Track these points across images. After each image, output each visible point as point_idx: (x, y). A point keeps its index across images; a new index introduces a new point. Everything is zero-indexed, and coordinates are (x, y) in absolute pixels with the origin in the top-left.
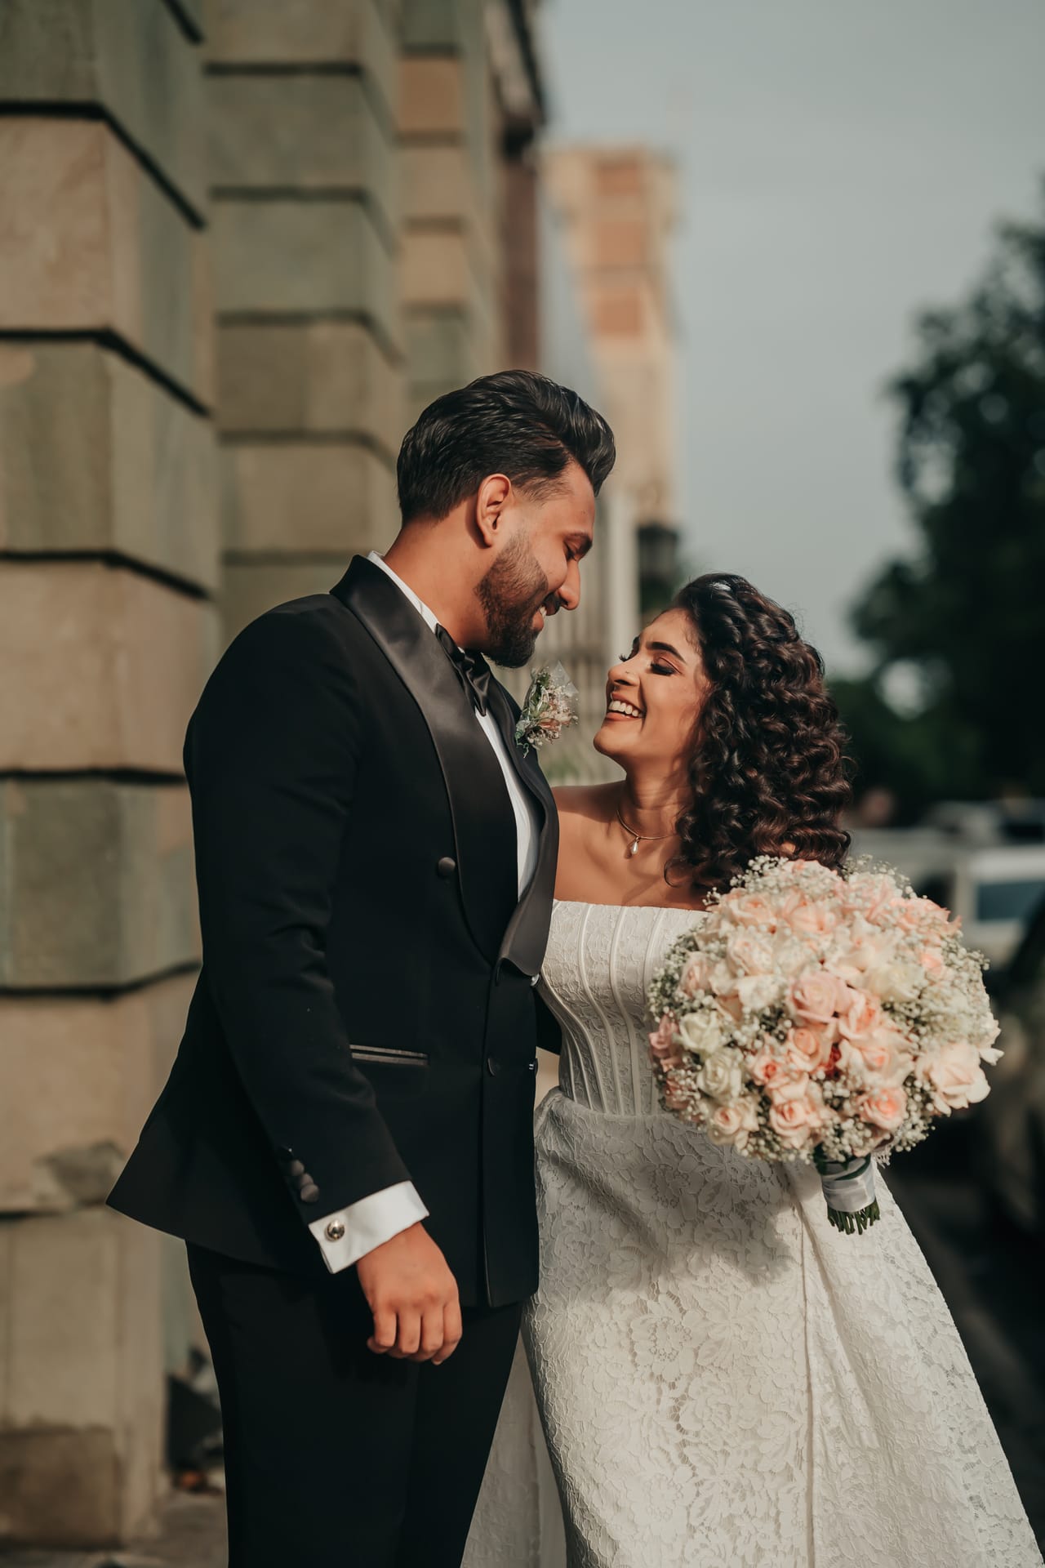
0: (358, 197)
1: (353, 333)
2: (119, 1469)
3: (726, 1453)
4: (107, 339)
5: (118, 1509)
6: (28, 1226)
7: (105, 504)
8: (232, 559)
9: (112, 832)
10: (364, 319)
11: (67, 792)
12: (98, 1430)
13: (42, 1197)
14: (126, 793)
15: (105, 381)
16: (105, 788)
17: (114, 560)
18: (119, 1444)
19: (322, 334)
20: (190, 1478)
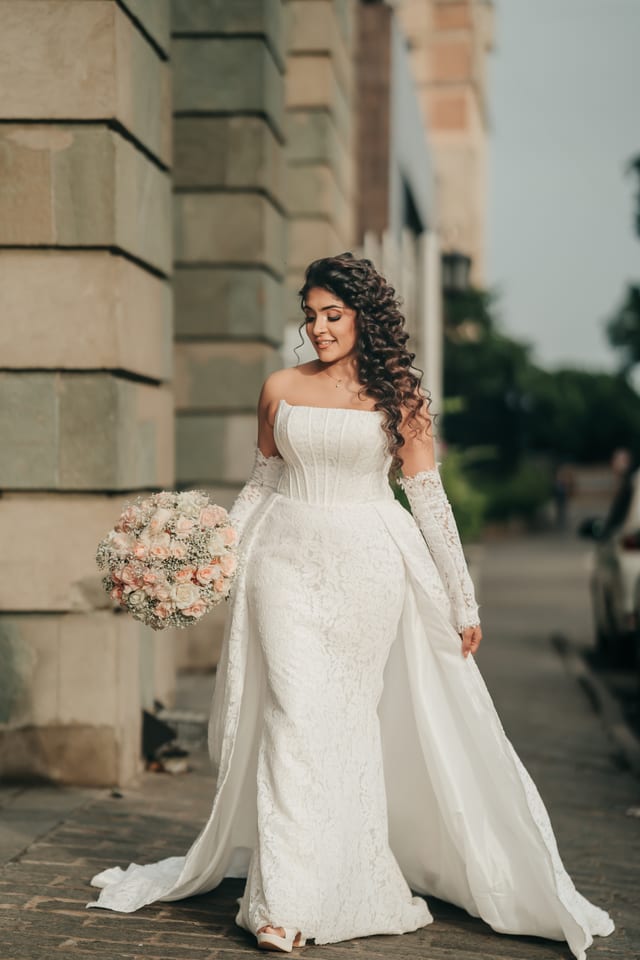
0: (261, 37)
1: (256, 123)
2: (117, 749)
3: (344, 651)
4: (114, 125)
5: (117, 769)
6: (67, 618)
7: (111, 218)
8: (179, 265)
9: (113, 404)
10: (262, 115)
11: (88, 381)
12: (105, 728)
13: (75, 604)
14: (121, 383)
15: (113, 148)
16: (110, 379)
17: (116, 251)
18: (118, 734)
19: (236, 123)
20: (154, 766)
